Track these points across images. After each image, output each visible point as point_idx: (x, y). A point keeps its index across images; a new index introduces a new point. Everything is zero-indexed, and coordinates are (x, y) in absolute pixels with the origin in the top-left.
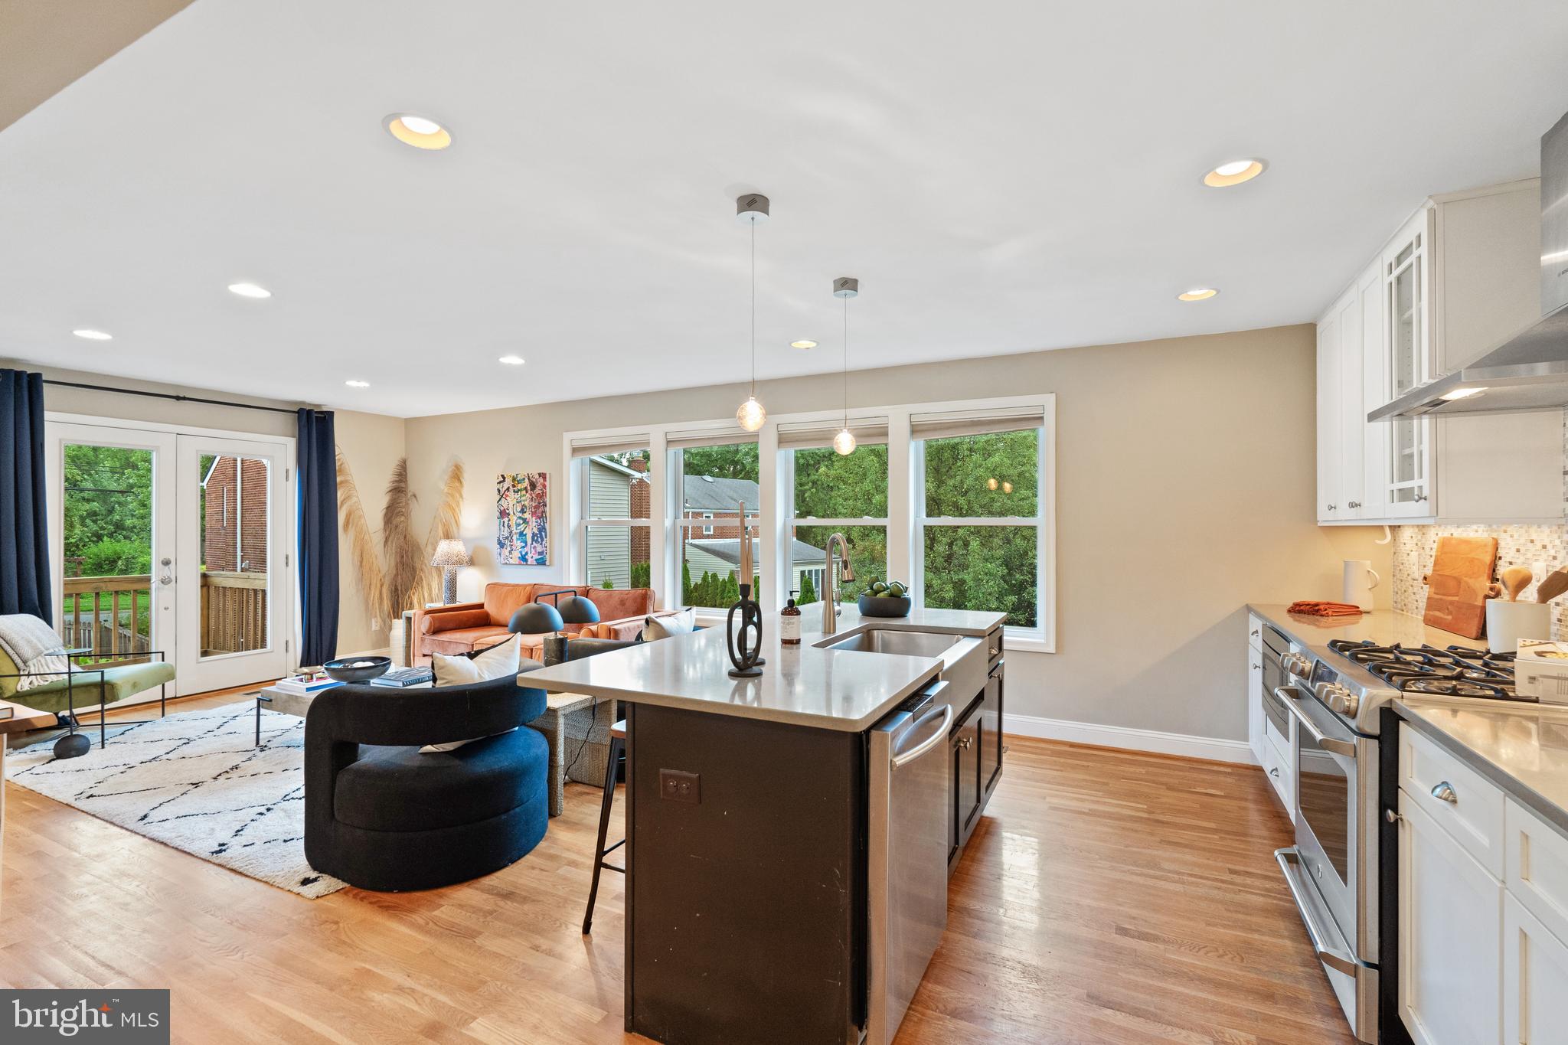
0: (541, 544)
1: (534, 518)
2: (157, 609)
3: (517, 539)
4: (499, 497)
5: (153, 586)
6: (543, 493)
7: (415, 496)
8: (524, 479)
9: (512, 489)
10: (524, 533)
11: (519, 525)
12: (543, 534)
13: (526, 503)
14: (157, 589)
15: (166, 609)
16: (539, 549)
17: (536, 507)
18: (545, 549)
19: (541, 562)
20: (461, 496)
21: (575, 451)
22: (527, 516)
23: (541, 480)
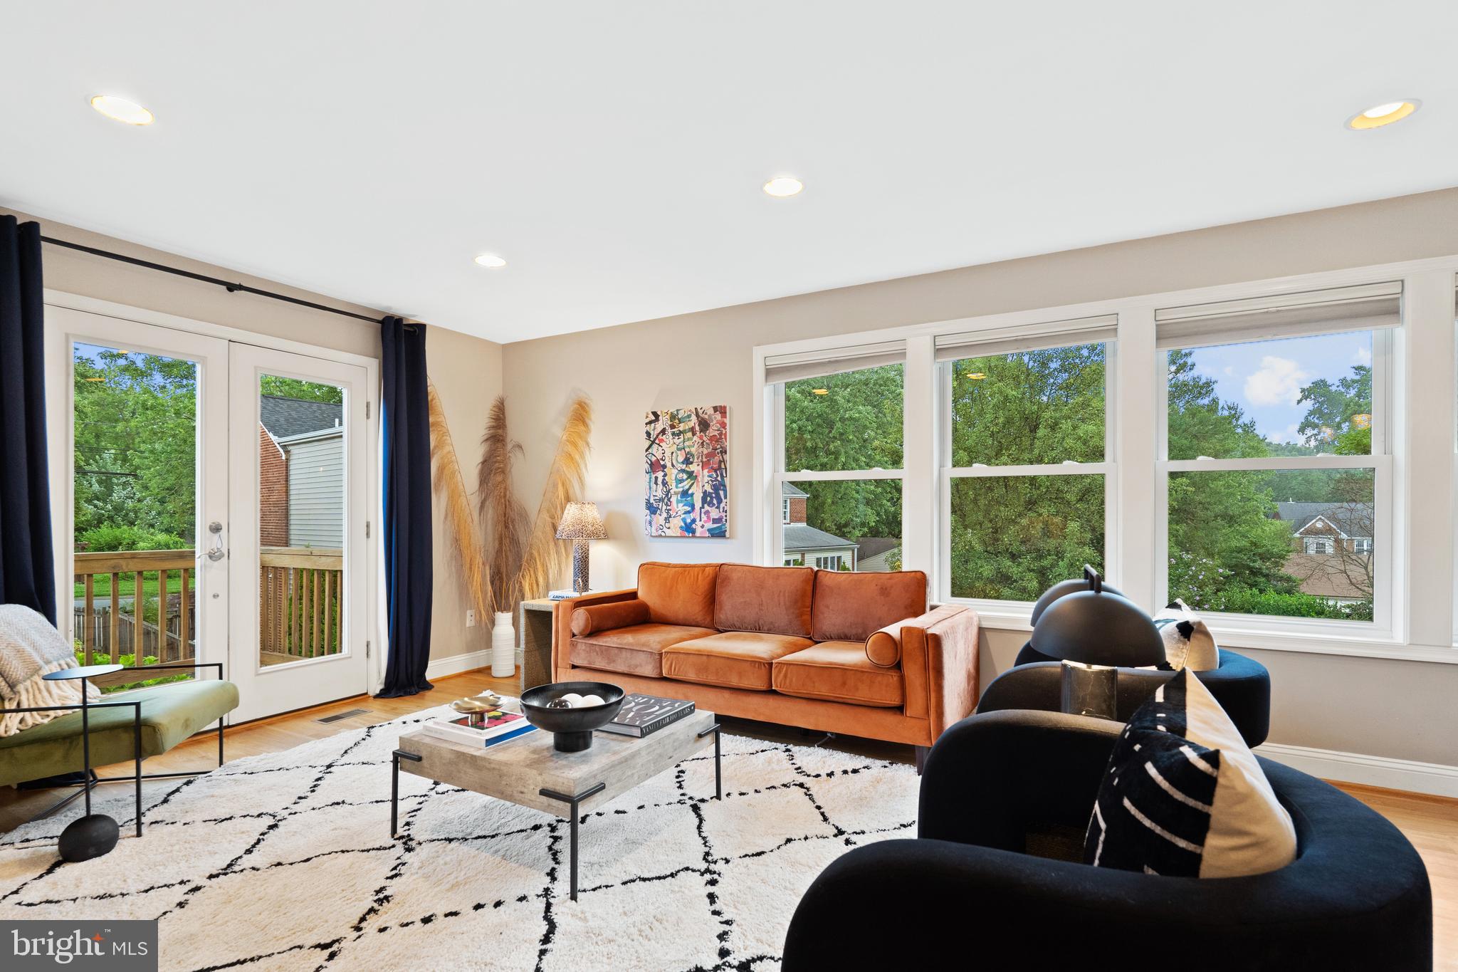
0: (718, 507)
1: (706, 471)
2: (203, 597)
3: (678, 502)
4: (648, 443)
5: (198, 564)
6: (721, 434)
7: (520, 447)
8: (689, 416)
9: (669, 431)
10: (690, 492)
11: (681, 481)
12: (721, 493)
13: (693, 450)
14: (203, 567)
15: (215, 596)
16: (715, 513)
17: (708, 455)
18: (724, 514)
19: (718, 533)
20: (588, 444)
21: (770, 373)
22: (694, 468)
23: (718, 416)
